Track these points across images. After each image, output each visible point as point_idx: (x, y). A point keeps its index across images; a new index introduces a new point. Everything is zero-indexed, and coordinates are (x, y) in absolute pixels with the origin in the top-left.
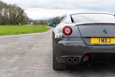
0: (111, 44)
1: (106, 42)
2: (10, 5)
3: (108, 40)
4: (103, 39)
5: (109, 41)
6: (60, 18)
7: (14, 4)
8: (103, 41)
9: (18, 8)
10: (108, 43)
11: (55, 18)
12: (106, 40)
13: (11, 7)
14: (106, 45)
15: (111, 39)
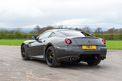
3: (91, 47)
8: (88, 47)
10: (91, 49)
14: (90, 49)
15: (92, 46)
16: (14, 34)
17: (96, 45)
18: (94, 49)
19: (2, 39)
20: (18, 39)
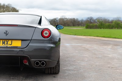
0: (12, 47)
1: (7, 44)
2: (4, 5)
3: (10, 42)
4: (4, 41)
5: (11, 44)
6: (58, 19)
7: (9, 4)
8: (3, 43)
9: (13, 9)
10: (9, 46)
11: (53, 19)
12: (7, 42)
13: (5, 7)
14: (7, 47)
15: (13, 41)
16: (113, 24)
17: (22, 40)
18: (16, 47)
19: (101, 28)
20: (118, 29)
